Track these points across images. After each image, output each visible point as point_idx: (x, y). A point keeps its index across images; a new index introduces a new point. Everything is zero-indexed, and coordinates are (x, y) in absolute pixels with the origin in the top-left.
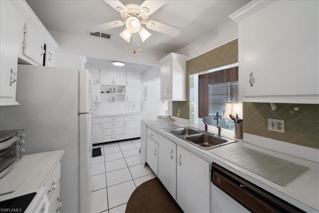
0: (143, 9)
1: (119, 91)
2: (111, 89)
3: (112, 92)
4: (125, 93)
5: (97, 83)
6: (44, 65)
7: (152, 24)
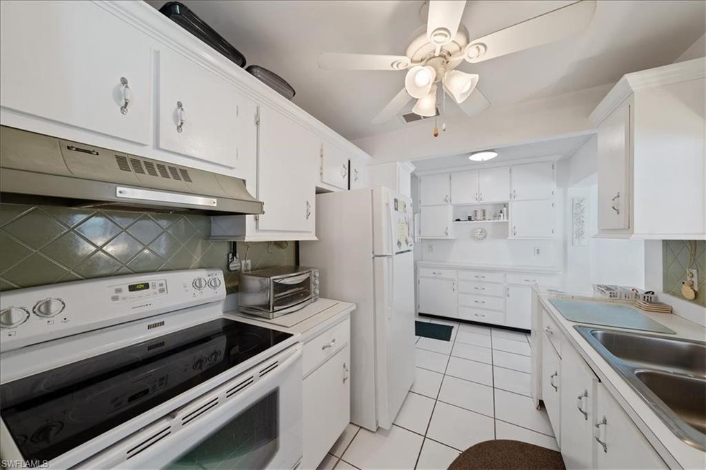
0: (435, 35)
1: (495, 216)
2: (476, 212)
3: (479, 218)
4: (508, 219)
5: (445, 203)
6: (349, 189)
7: (478, 47)
